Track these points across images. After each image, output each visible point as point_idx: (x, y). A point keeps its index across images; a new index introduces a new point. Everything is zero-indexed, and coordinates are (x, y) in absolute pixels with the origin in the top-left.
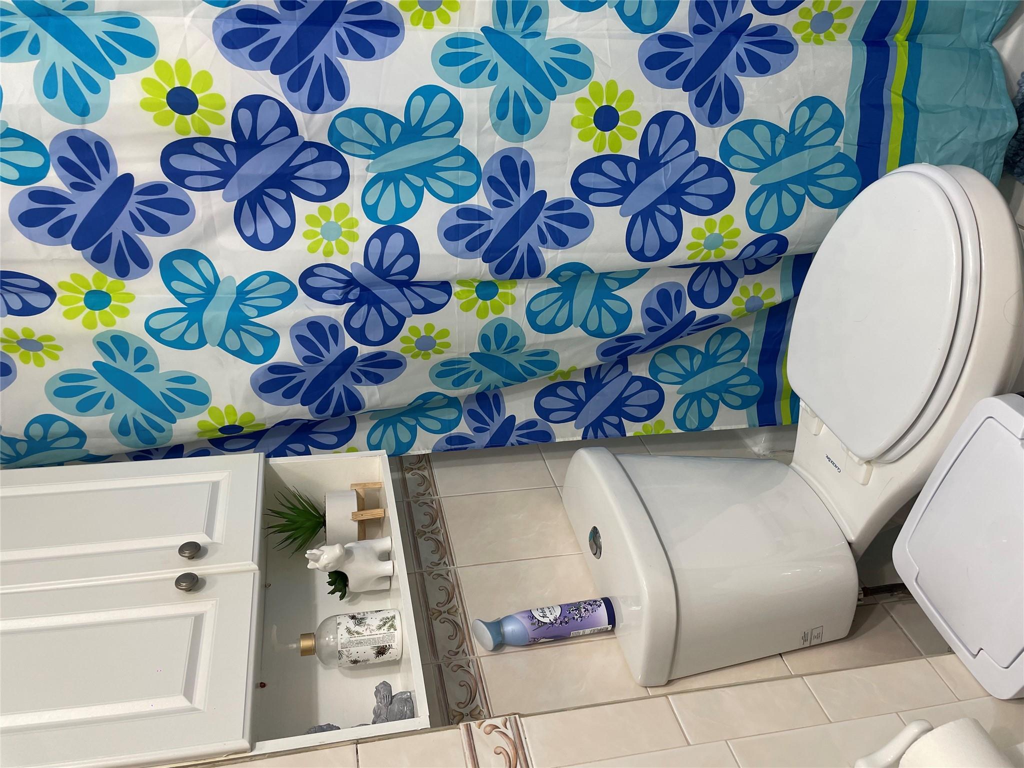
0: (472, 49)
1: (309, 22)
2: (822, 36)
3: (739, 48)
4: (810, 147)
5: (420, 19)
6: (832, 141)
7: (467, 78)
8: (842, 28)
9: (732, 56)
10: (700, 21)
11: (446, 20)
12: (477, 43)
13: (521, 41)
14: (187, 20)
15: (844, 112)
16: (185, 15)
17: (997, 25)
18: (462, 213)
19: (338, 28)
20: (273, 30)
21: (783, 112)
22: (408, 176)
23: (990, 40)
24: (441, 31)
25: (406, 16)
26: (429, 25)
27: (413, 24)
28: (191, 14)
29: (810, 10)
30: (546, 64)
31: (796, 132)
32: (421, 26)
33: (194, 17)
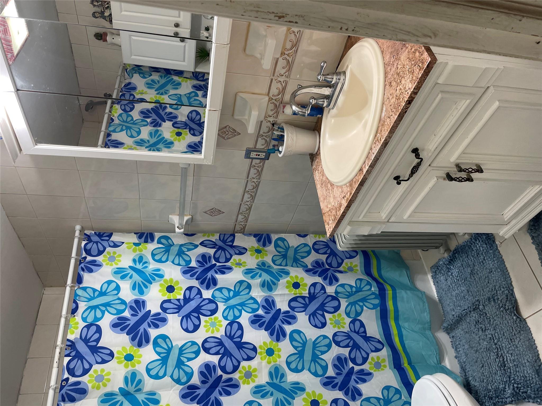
0: (263, 388)
1: (210, 388)
2: (380, 370)
3: (354, 377)
4: (393, 401)
5: (245, 382)
6: (400, 398)
7: (263, 396)
8: (385, 366)
9: (352, 379)
10: (337, 371)
11: (254, 381)
12: (265, 386)
13: (280, 384)
14: (171, 391)
15: (399, 389)
16: (171, 390)
17: (437, 357)
18: (255, 316)
19: (219, 388)
20: (198, 392)
21: (378, 393)
22: (236, 306)
23: (439, 363)
24: (252, 385)
25: (241, 382)
26: (248, 383)
27: (243, 384)
28: (173, 389)
29: (371, 362)
30: (289, 389)
31: (386, 398)
32: (246, 384)
33: (173, 390)
